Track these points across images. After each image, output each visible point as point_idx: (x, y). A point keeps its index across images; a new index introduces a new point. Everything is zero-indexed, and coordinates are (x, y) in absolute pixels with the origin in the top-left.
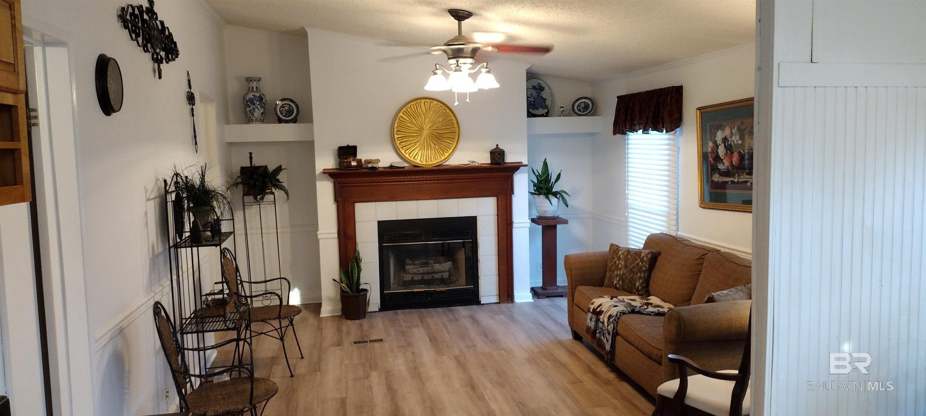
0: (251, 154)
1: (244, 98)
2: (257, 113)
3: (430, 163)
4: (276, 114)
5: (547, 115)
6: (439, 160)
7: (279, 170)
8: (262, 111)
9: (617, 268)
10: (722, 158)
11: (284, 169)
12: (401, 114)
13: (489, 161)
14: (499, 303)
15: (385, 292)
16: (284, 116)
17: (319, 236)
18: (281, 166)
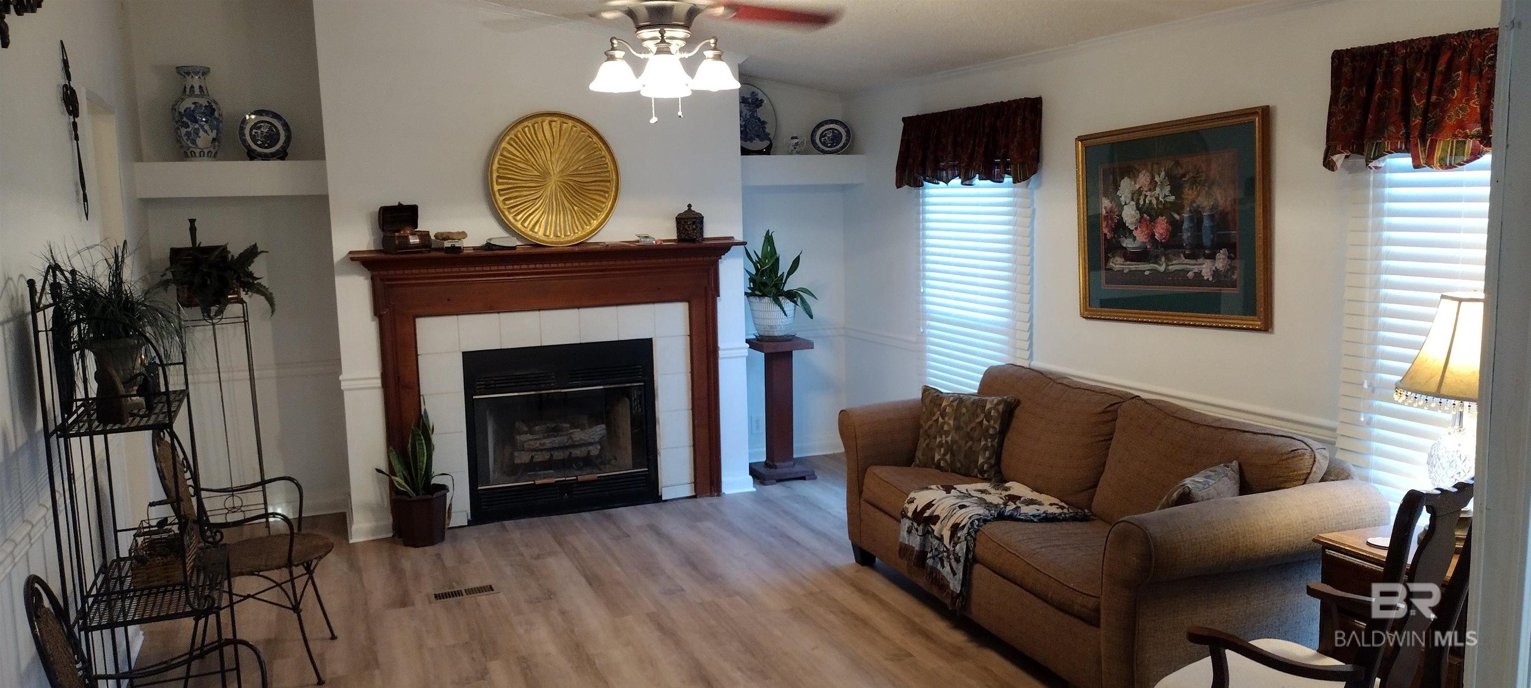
0: (192, 221)
1: (174, 109)
2: (204, 139)
3: (563, 239)
4: (244, 141)
5: (768, 151)
6: (580, 234)
7: (252, 253)
8: (213, 134)
9: (941, 432)
10: (1132, 227)
11: (260, 253)
12: (504, 144)
13: (674, 236)
14: (694, 497)
15: (479, 488)
16: (260, 146)
17: (344, 385)
18: (255, 246)
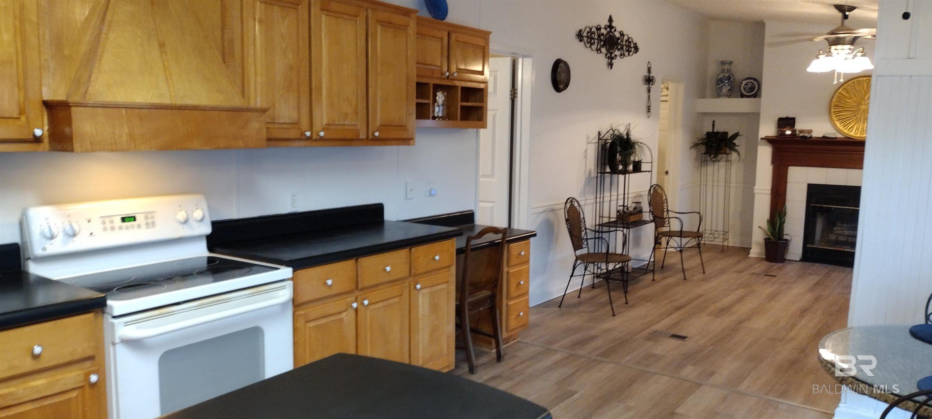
0: (714, 122)
1: (716, 78)
2: (725, 90)
4: (740, 90)
7: (736, 135)
8: (729, 88)
11: (740, 135)
12: (840, 90)
15: (807, 246)
16: (747, 92)
17: (755, 191)
18: (738, 132)
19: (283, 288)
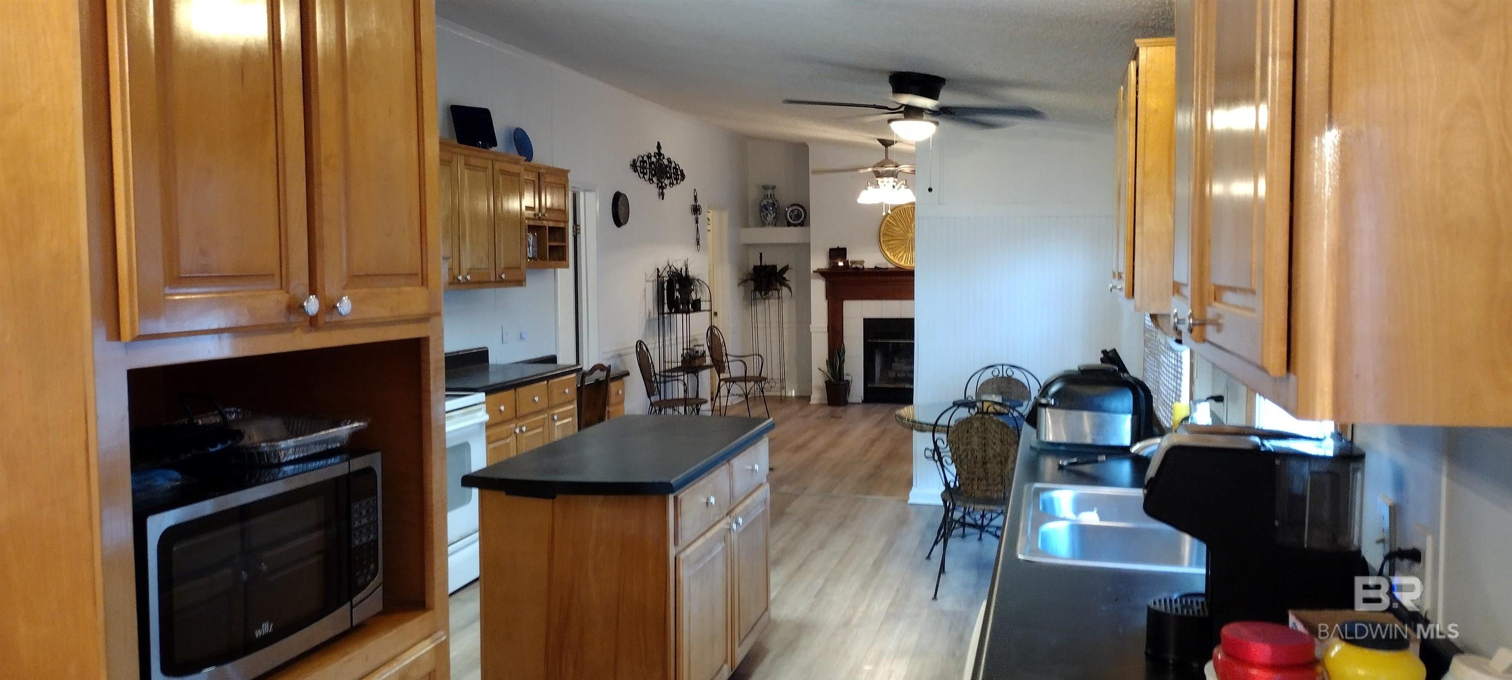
0: (761, 254)
1: (760, 205)
2: (770, 218)
4: (786, 218)
7: (785, 269)
8: (774, 215)
11: (790, 269)
12: (887, 219)
15: (868, 386)
16: (793, 220)
17: (812, 331)
18: (788, 266)
19: (480, 410)
